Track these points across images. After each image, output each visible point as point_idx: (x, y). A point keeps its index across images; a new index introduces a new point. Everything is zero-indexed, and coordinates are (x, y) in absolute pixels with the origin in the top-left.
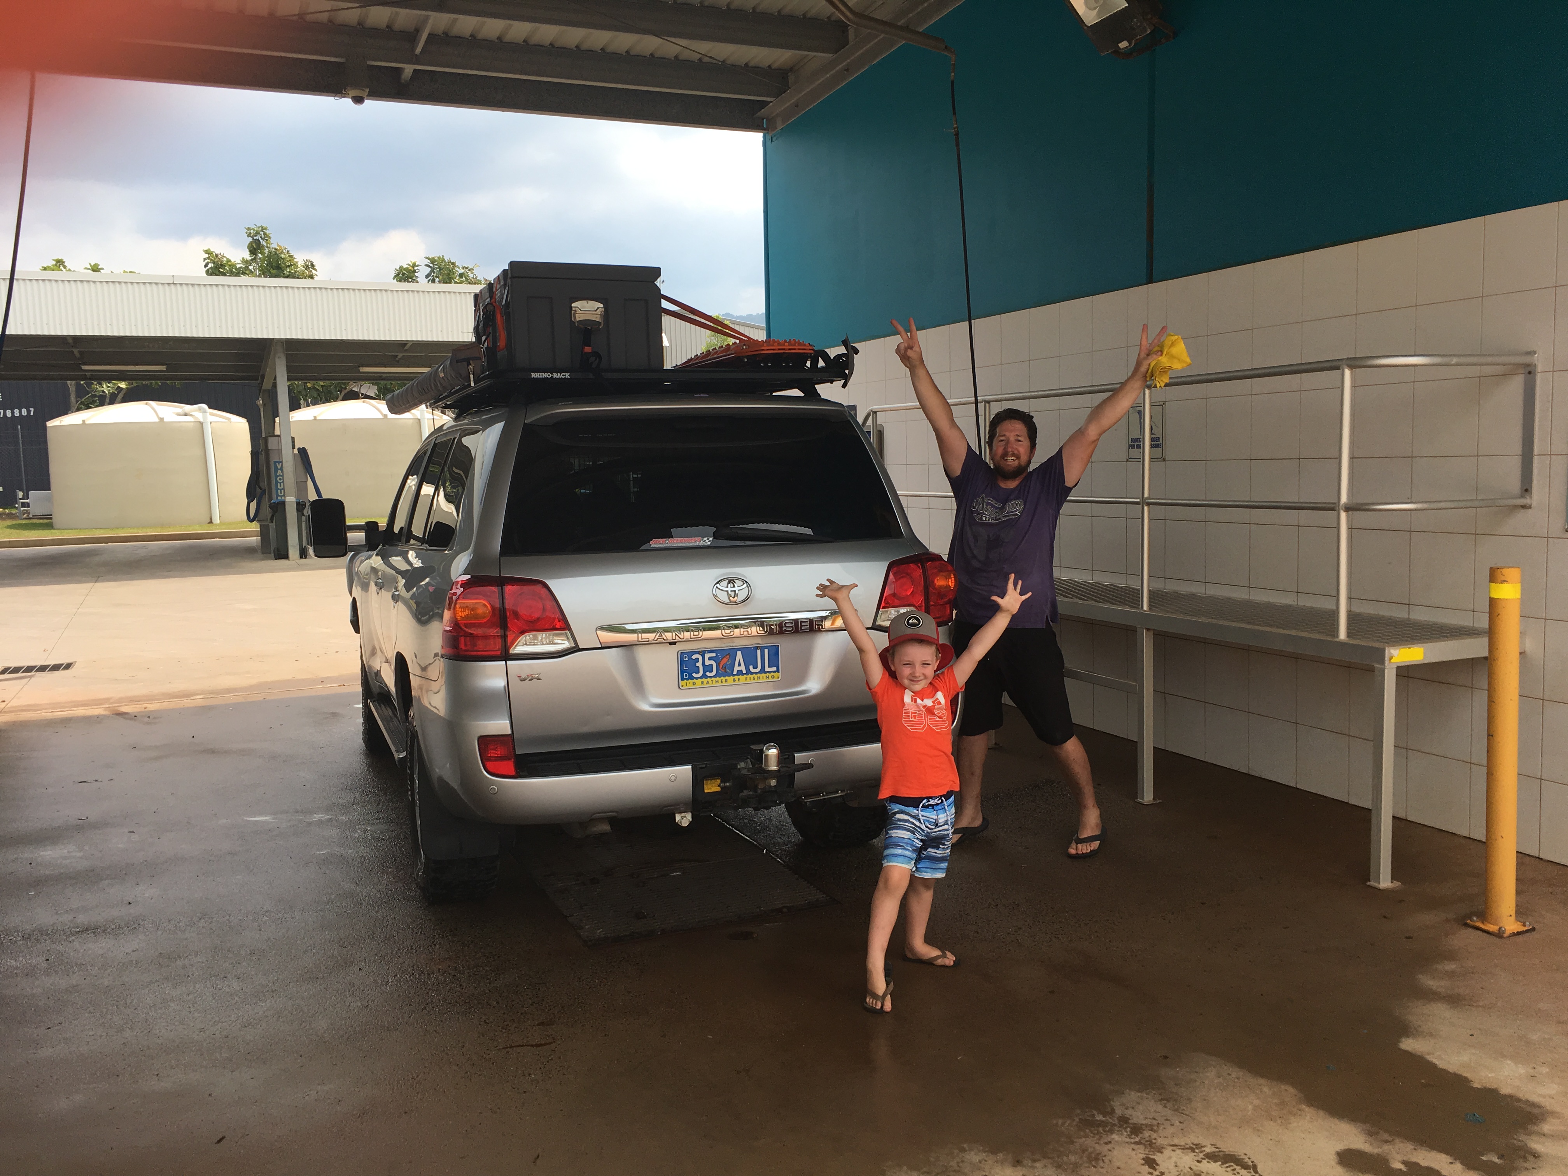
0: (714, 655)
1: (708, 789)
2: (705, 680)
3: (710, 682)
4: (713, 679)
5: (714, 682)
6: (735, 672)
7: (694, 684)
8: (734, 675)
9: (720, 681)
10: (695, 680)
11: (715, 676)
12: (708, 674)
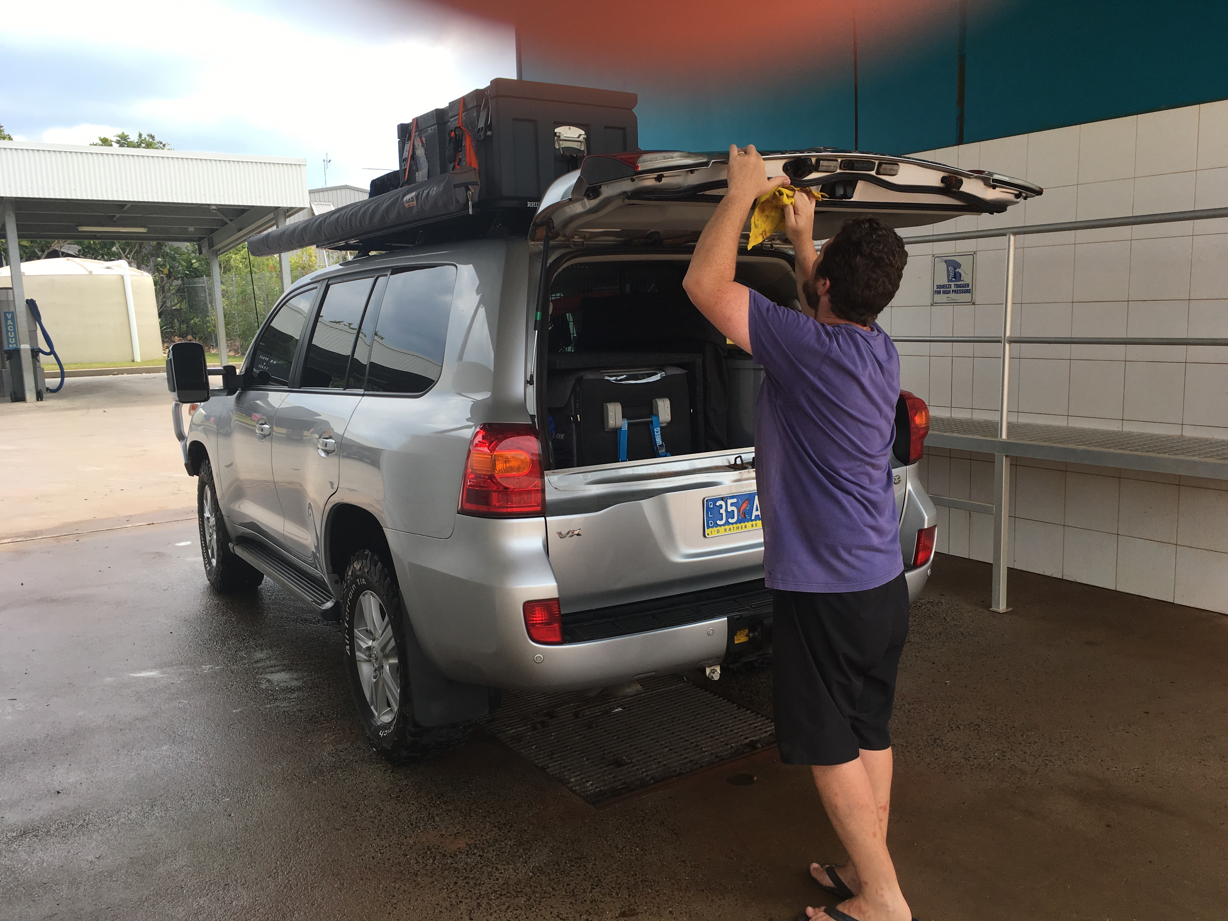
0: (735, 500)
1: (738, 640)
2: (727, 527)
3: (732, 529)
4: (735, 525)
5: (735, 528)
6: (753, 518)
7: (718, 531)
8: (752, 521)
9: (740, 527)
10: (719, 528)
11: (736, 523)
12: (730, 521)
